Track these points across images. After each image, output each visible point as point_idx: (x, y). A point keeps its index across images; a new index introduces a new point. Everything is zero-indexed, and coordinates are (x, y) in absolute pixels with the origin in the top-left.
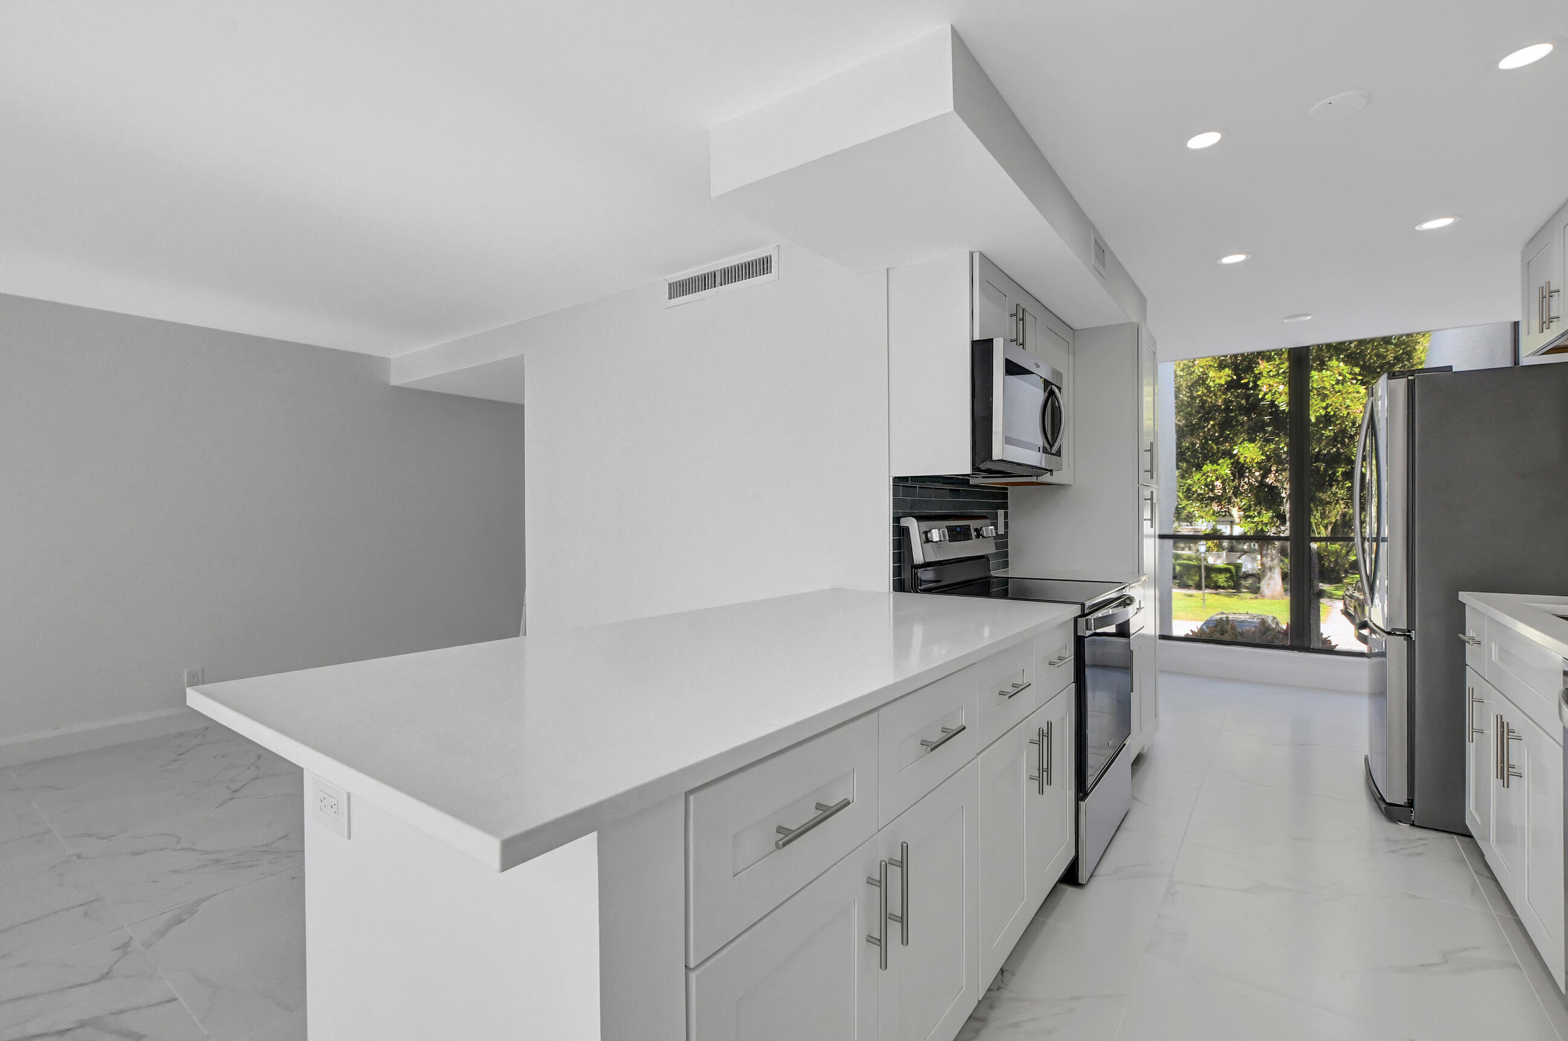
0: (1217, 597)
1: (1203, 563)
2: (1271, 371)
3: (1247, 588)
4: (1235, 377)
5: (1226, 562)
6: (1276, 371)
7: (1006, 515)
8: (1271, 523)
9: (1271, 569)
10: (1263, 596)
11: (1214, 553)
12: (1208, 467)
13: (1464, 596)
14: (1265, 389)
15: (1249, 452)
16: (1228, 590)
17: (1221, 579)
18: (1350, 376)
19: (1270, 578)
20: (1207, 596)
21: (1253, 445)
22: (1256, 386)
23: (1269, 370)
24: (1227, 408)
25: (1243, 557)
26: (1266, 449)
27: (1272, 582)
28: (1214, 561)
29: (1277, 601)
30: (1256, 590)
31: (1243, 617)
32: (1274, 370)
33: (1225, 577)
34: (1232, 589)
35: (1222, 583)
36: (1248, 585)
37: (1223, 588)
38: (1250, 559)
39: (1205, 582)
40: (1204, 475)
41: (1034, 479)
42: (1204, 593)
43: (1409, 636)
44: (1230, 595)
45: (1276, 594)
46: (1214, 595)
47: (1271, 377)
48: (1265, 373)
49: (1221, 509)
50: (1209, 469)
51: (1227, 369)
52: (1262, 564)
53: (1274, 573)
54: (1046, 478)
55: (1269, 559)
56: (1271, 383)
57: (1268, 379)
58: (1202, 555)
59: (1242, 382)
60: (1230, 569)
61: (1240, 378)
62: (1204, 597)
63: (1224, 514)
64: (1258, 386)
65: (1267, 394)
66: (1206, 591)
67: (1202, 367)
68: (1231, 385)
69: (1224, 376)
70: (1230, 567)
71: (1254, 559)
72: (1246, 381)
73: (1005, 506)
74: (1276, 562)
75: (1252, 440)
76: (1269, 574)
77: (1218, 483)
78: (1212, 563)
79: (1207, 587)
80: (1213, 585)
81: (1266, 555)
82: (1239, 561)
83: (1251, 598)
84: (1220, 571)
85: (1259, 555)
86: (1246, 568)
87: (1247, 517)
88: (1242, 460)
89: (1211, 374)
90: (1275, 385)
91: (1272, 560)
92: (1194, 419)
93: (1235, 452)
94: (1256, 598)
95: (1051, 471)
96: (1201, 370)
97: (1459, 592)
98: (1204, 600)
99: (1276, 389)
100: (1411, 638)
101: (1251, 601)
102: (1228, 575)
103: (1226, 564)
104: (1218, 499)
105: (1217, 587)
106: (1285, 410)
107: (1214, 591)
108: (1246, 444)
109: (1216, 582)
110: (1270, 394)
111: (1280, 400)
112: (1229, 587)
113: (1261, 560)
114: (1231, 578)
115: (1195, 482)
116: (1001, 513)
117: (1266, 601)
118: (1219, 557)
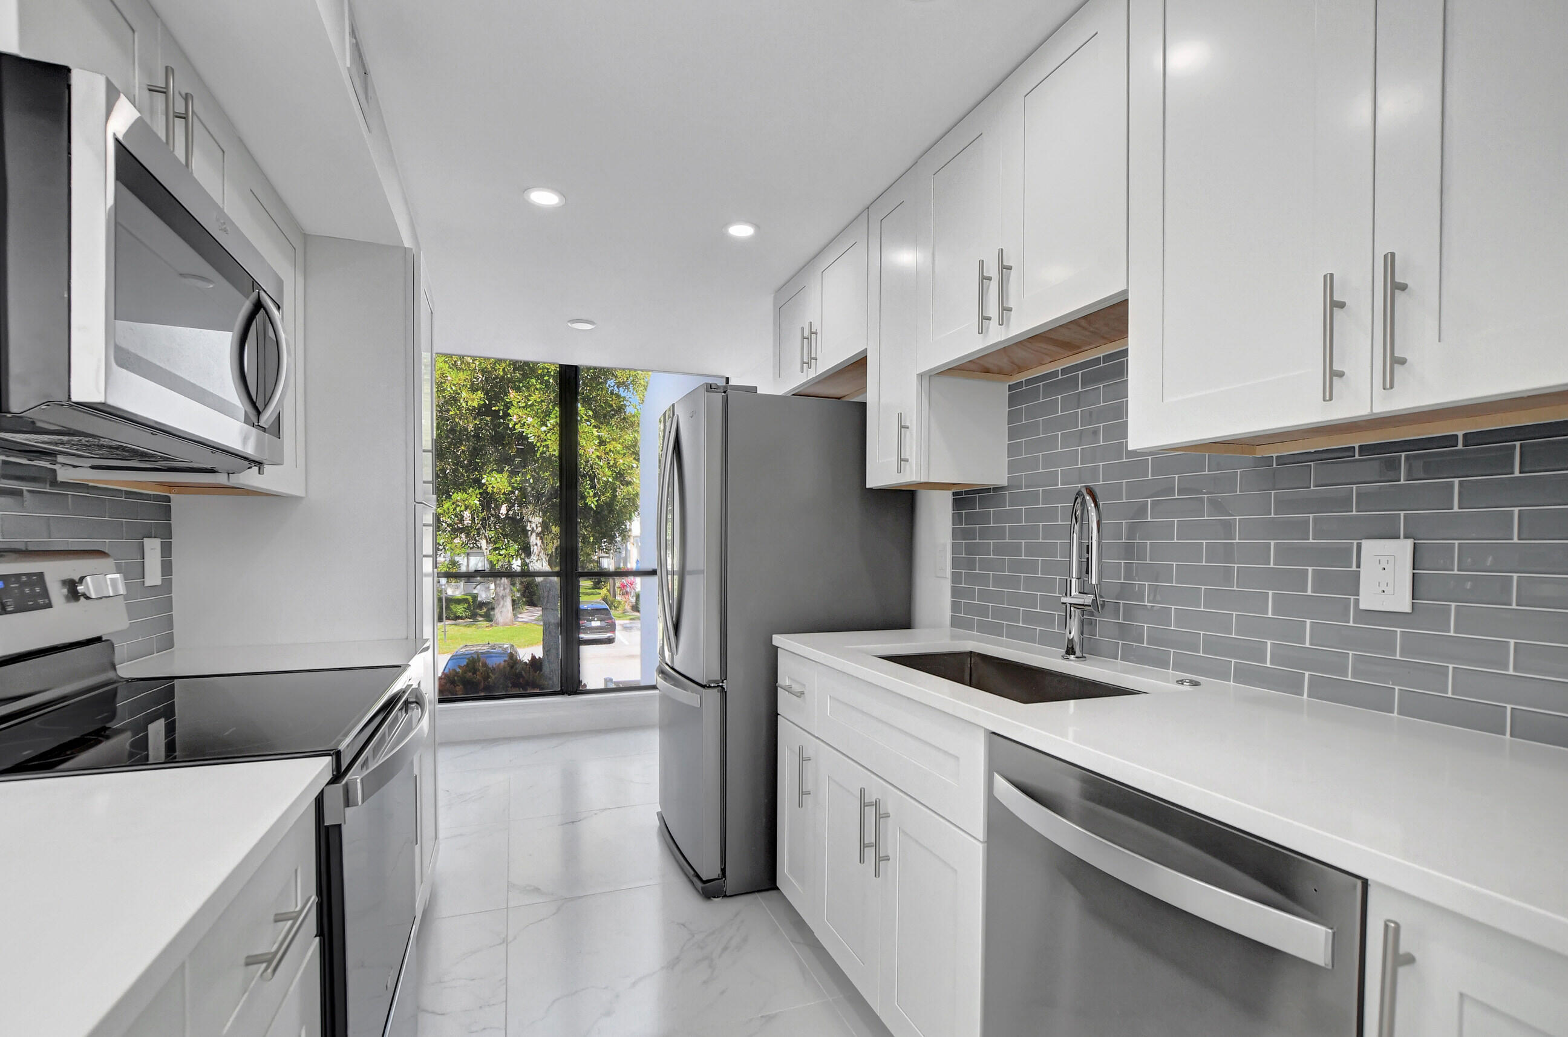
0: (457, 628)
1: (444, 596)
2: (519, 402)
3: (481, 616)
4: (487, 402)
5: (463, 593)
6: (525, 402)
7: (166, 550)
8: (517, 556)
9: (503, 597)
10: (497, 624)
11: (453, 584)
12: (457, 496)
13: (778, 640)
14: (515, 419)
15: (497, 481)
16: (466, 620)
17: (460, 609)
18: (586, 418)
19: (503, 606)
20: (447, 628)
21: (501, 475)
22: (506, 415)
23: (518, 401)
24: (476, 436)
25: (479, 587)
26: (513, 481)
27: (504, 610)
28: (453, 592)
29: (509, 627)
30: (488, 618)
31: (486, 649)
32: (523, 401)
33: (464, 608)
34: (470, 619)
35: (461, 613)
36: (483, 614)
37: (461, 618)
38: (483, 589)
39: (446, 613)
40: (453, 503)
41: (221, 479)
42: (445, 625)
43: (722, 686)
44: (468, 626)
45: (507, 621)
46: (453, 627)
47: (520, 407)
48: (515, 403)
49: (469, 541)
50: (459, 498)
51: (479, 392)
52: (497, 594)
53: (506, 601)
54: (250, 478)
55: (502, 588)
56: (520, 414)
57: (518, 410)
58: (443, 587)
59: (493, 408)
60: (467, 599)
61: (491, 405)
62: (445, 629)
63: (472, 546)
64: (509, 415)
65: (517, 424)
66: (447, 623)
67: (454, 385)
68: (483, 411)
69: (476, 399)
70: (468, 597)
71: (488, 588)
72: (497, 408)
73: (165, 533)
74: (507, 591)
75: (500, 471)
76: (502, 603)
77: (467, 514)
78: (451, 594)
79: (448, 618)
80: (452, 616)
81: (500, 585)
82: (475, 591)
83: (487, 627)
84: (458, 601)
85: (493, 584)
86: (481, 597)
87: (496, 549)
88: (490, 490)
89: (464, 394)
90: (524, 416)
91: (504, 589)
92: (444, 442)
93: (483, 481)
94: (491, 626)
95: (259, 464)
96: (454, 388)
97: (774, 636)
98: (445, 632)
99: (525, 420)
100: (724, 689)
101: (487, 629)
102: (466, 605)
103: (464, 595)
104: (466, 530)
105: (457, 618)
106: (533, 442)
107: (453, 622)
108: (494, 474)
109: (455, 613)
110: (519, 424)
111: (528, 432)
112: (467, 617)
113: (495, 589)
114: (468, 608)
115: (445, 511)
116: (153, 547)
117: (501, 628)
118: (457, 587)
